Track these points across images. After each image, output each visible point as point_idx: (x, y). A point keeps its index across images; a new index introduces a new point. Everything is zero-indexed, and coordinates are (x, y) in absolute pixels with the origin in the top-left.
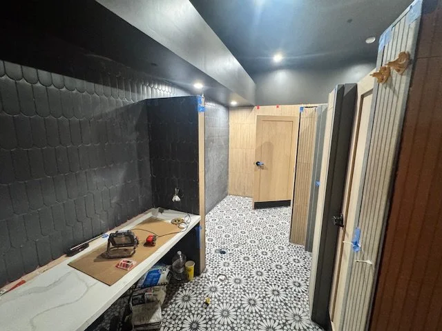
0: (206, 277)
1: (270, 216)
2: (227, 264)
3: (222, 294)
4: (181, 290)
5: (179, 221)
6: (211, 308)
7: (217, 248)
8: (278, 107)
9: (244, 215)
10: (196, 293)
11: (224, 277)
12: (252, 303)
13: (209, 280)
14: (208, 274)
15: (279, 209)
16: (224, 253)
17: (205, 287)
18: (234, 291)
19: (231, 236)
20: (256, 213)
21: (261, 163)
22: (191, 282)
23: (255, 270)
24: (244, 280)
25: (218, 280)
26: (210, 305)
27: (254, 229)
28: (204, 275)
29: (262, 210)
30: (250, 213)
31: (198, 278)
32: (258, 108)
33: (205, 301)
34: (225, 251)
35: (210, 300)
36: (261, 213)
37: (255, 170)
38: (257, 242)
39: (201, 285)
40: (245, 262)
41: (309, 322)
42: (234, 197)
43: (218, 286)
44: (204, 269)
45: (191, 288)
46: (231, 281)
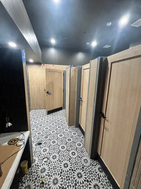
0: (36, 165)
1: (56, 116)
2: (45, 150)
3: (49, 170)
4: (21, 185)
5: (15, 140)
6: (46, 184)
7: (36, 143)
8: (53, 65)
9: (44, 119)
10: (33, 180)
11: (46, 159)
12: (66, 166)
13: (38, 166)
14: (36, 162)
15: (58, 112)
16: (41, 144)
17: (38, 172)
18: (55, 164)
19: (41, 132)
20: (49, 116)
21: (49, 92)
22: (27, 174)
23: (60, 147)
24: (57, 155)
25: (43, 162)
26: (45, 183)
27: (51, 125)
28: (34, 164)
29: (51, 114)
30: (46, 117)
31: (30, 169)
32: (44, 65)
33: (41, 182)
34: (41, 142)
35: (44, 179)
36: (51, 116)
37: (47, 95)
38: (55, 131)
39: (34, 172)
40: (54, 144)
41: (90, 160)
42: (35, 110)
43: (45, 166)
44: (33, 160)
45: (28, 179)
46: (51, 159)
